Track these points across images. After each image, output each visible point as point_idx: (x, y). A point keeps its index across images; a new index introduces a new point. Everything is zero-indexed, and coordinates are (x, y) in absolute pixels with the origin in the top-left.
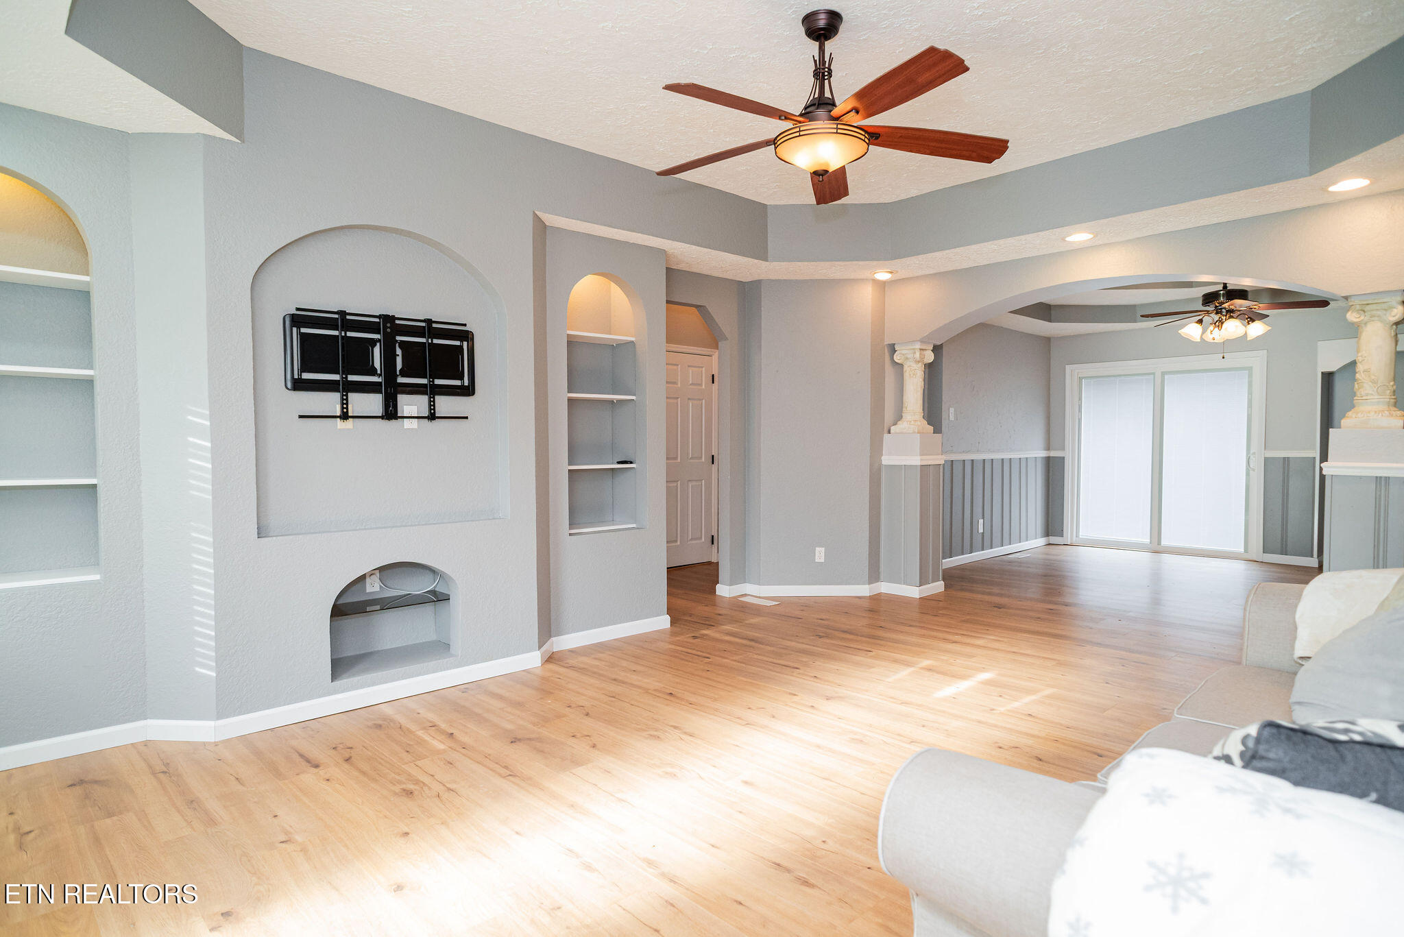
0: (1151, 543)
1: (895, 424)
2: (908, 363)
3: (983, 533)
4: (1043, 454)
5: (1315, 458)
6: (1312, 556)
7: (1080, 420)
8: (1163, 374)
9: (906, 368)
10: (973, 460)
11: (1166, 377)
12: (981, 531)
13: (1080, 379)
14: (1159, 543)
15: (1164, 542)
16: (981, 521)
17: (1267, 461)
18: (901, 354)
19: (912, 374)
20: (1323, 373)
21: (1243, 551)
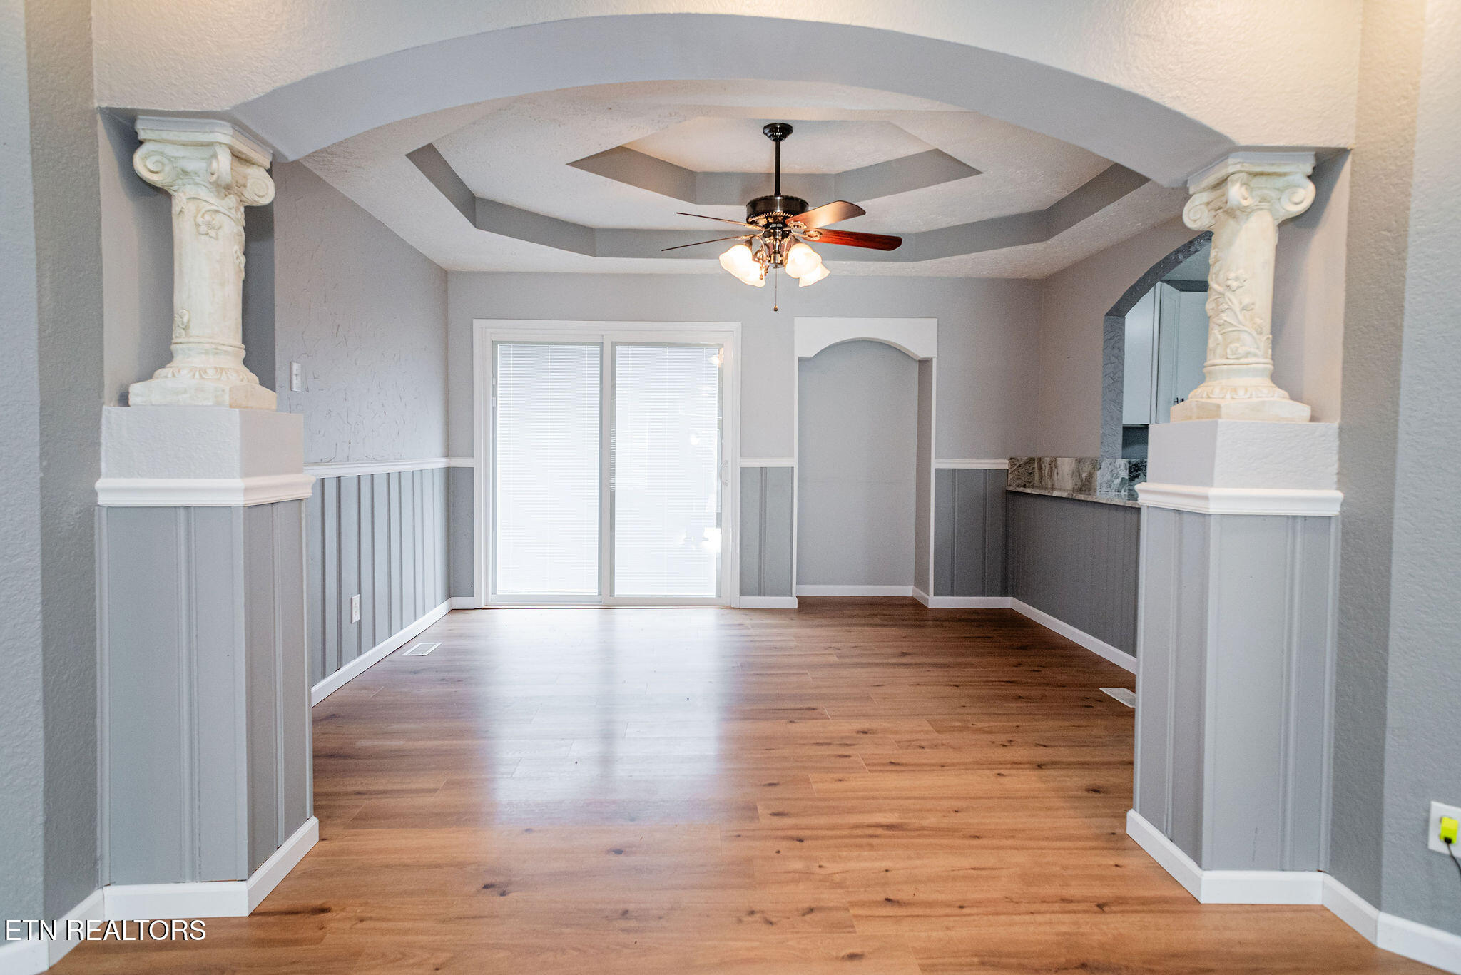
0: (600, 593)
1: (147, 376)
2: (190, 190)
3: (360, 621)
4: (441, 463)
5: (793, 468)
6: (791, 595)
7: (494, 409)
8: (614, 344)
9: (180, 201)
10: (339, 479)
11: (619, 349)
12: (356, 618)
13: (494, 343)
14: (612, 595)
15: (619, 592)
16: (356, 598)
17: (743, 471)
18: (162, 154)
19: (203, 229)
20: (800, 360)
21: (714, 594)
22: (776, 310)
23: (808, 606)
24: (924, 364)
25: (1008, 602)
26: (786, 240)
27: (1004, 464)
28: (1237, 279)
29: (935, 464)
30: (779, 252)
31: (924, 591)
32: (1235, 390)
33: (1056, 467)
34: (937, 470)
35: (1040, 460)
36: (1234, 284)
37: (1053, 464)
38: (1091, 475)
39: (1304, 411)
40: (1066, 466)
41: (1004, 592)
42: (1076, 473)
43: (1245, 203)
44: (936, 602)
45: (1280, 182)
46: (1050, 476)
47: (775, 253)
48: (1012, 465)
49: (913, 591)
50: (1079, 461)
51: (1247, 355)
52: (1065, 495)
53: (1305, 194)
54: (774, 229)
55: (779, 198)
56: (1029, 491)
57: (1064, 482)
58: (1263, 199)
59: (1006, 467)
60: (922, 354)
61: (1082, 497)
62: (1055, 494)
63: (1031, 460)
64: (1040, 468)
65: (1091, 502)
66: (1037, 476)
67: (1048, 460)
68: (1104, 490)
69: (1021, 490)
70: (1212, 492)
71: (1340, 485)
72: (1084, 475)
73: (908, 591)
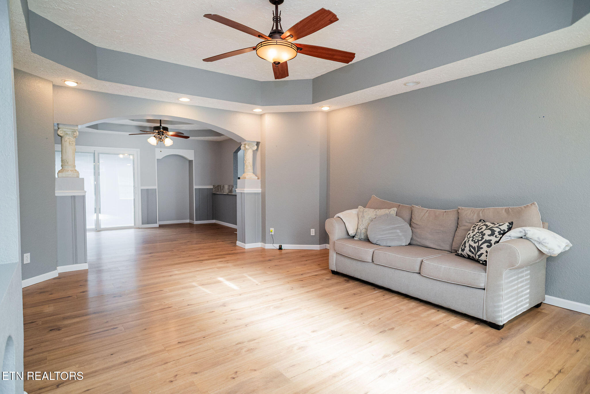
0: (96, 227)
5: (156, 189)
6: (157, 224)
8: (99, 153)
14: (100, 227)
15: (102, 227)
17: (142, 190)
18: (62, 130)
19: (71, 144)
20: (157, 159)
21: (133, 225)
22: (161, 152)
23: (161, 226)
24: (191, 162)
25: (214, 221)
26: (163, 136)
27: (212, 187)
28: (248, 158)
29: (195, 187)
30: (161, 139)
31: (192, 220)
32: (248, 175)
33: (224, 187)
34: (195, 189)
35: (220, 186)
36: (247, 159)
37: (223, 187)
38: (232, 189)
39: (257, 178)
40: (226, 187)
41: (213, 219)
42: (229, 189)
43: (248, 148)
44: (196, 222)
45: (252, 145)
46: (223, 190)
47: (160, 139)
48: (214, 187)
49: (189, 221)
50: (229, 186)
51: (249, 169)
52: (226, 193)
53: (256, 147)
54: (160, 133)
55: (161, 127)
56: (218, 193)
57: (226, 191)
58: (250, 148)
59: (212, 188)
60: (191, 159)
61: (230, 194)
62: (224, 193)
63: (218, 186)
64: (220, 188)
65: (232, 195)
66: (220, 190)
67: (222, 185)
68: (234, 192)
69: (216, 193)
70: (245, 189)
71: (261, 188)
72: (230, 189)
73: (188, 221)
